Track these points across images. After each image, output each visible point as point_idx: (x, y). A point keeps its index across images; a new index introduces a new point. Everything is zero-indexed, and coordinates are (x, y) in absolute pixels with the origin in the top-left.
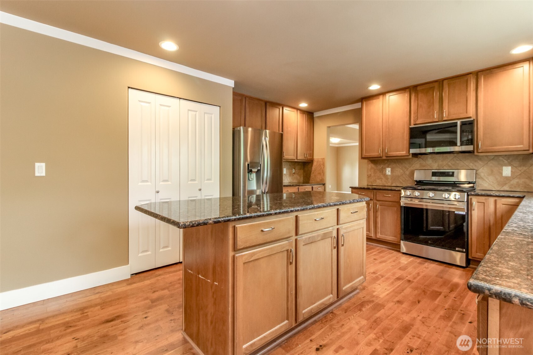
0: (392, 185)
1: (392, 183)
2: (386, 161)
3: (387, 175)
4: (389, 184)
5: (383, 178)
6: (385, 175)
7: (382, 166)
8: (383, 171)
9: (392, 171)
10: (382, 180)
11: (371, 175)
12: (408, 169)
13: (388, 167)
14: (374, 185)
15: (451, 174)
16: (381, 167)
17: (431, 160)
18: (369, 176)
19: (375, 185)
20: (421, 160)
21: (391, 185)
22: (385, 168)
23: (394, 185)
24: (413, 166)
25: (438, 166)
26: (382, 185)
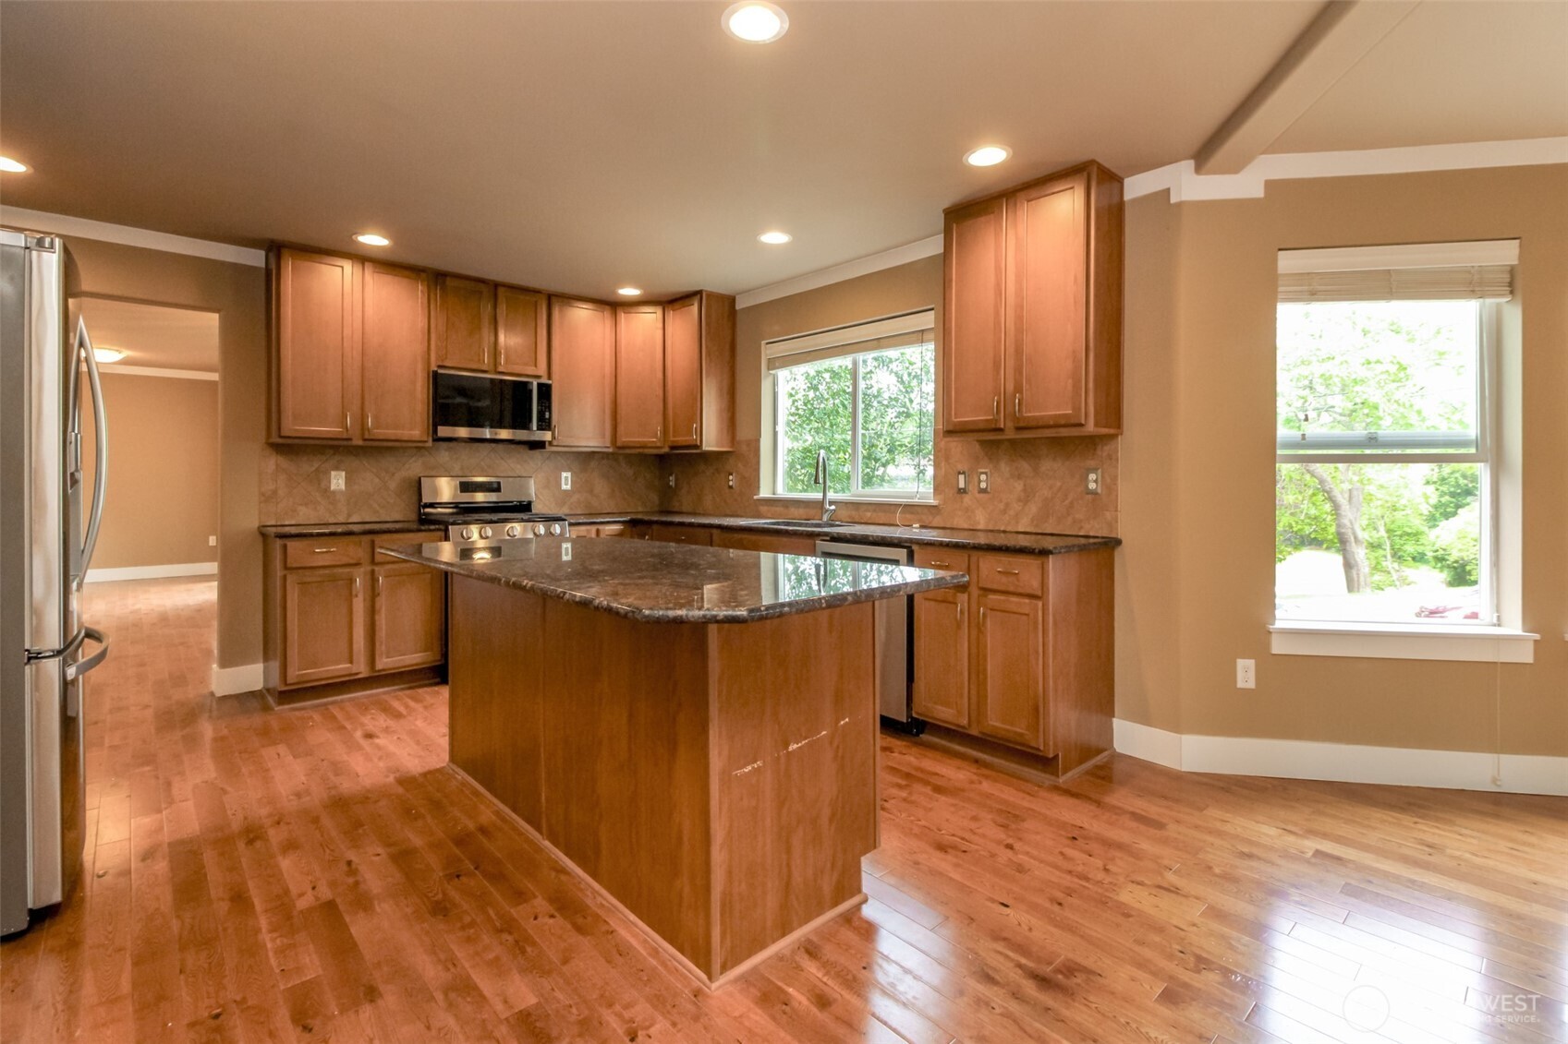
0: (350, 521)
1: (349, 515)
2: (332, 452)
3: (334, 492)
4: (341, 519)
5: (319, 499)
6: (326, 492)
7: (316, 465)
8: (319, 479)
9: (348, 481)
10: (318, 508)
11: (275, 492)
12: (393, 474)
13: (337, 468)
14: (287, 523)
15: (495, 486)
16: (314, 469)
17: (447, 453)
18: (267, 498)
19: (293, 522)
20: (426, 453)
21: (348, 519)
22: (327, 473)
23: (355, 518)
24: (407, 466)
25: (462, 469)
26: (317, 522)
